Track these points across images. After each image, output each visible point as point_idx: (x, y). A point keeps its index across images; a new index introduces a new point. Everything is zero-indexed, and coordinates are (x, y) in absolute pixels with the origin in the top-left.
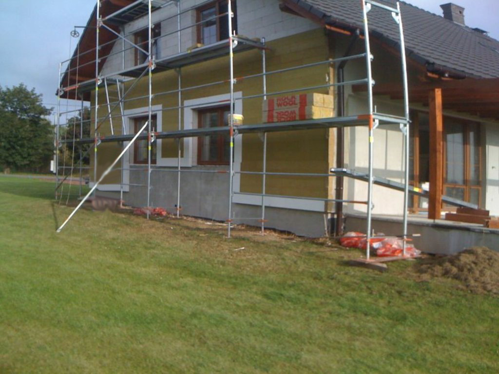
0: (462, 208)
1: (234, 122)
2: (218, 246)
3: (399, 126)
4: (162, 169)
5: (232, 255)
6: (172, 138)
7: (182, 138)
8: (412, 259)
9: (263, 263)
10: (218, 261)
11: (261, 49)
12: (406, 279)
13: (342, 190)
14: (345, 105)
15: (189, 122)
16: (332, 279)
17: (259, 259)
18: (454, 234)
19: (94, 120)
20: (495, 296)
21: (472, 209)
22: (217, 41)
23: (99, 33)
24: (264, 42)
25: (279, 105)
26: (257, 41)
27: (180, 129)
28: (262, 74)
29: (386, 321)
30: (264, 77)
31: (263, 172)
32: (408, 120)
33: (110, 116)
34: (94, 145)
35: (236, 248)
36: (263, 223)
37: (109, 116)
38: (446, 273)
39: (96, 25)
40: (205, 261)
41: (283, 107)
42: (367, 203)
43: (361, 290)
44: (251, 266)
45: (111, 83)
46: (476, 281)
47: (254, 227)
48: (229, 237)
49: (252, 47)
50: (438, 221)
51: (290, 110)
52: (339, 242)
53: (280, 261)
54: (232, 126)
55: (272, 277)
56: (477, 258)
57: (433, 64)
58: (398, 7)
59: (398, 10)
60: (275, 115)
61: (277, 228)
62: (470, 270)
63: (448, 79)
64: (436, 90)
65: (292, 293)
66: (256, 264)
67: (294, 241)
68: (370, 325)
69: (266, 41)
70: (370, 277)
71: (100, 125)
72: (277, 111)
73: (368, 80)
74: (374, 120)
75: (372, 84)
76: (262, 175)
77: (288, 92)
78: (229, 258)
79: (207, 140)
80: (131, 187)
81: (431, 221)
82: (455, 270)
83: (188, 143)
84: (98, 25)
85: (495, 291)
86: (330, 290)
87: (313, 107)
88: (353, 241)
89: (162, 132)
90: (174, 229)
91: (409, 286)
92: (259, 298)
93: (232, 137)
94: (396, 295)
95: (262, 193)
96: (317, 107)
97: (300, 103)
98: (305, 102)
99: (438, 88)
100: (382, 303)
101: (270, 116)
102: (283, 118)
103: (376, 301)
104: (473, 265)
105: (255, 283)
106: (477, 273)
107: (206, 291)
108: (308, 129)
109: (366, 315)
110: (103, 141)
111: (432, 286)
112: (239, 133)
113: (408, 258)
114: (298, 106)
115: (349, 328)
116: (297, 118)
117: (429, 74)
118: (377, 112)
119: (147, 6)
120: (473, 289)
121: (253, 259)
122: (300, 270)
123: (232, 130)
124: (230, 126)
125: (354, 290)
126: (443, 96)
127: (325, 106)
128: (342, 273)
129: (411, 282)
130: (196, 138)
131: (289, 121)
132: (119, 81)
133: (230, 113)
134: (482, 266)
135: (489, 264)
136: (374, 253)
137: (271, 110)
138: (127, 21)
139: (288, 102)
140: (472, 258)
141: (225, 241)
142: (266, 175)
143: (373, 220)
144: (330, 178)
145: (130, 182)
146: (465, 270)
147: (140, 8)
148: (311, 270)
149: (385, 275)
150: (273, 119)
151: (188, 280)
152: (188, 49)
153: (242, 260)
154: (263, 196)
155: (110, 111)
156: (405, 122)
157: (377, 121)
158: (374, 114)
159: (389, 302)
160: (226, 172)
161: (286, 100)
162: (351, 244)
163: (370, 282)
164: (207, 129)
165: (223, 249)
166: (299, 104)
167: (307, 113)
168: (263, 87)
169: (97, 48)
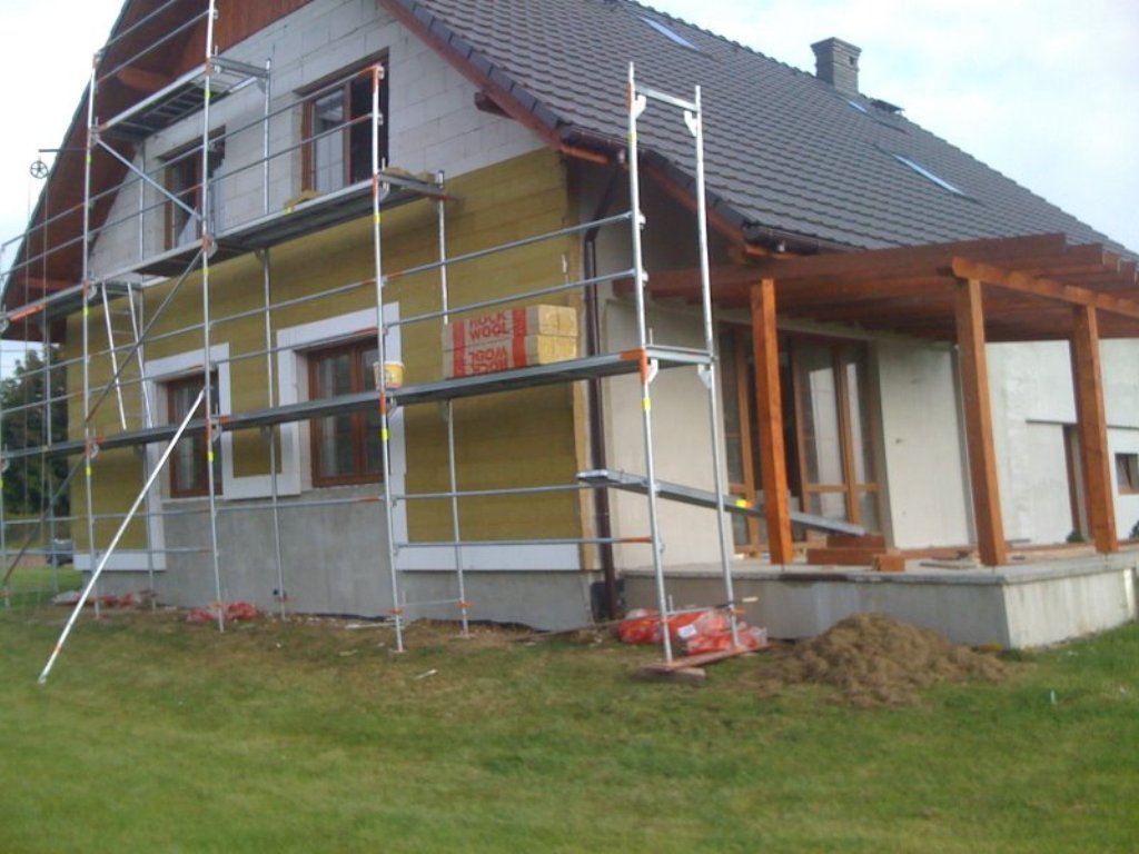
0: (837, 535)
1: (387, 381)
2: (382, 674)
3: (696, 370)
4: (236, 506)
5: (413, 690)
6: (257, 426)
7: (276, 427)
8: (749, 655)
9: (476, 698)
10: (390, 706)
11: (436, 198)
12: (740, 695)
13: (608, 517)
14: (601, 326)
15: (289, 386)
16: (609, 713)
17: (469, 690)
18: (821, 591)
19: (81, 397)
20: (894, 707)
21: (853, 536)
22: (345, 185)
23: (92, 164)
24: (441, 181)
25: (475, 335)
26: (429, 180)
27: (271, 405)
28: (436, 264)
29: (701, 782)
30: (443, 269)
31: (450, 491)
32: (712, 355)
33: (117, 381)
34: (85, 457)
35: (418, 674)
36: (464, 611)
37: (114, 382)
38: (809, 674)
39: (85, 145)
40: (364, 711)
41: (482, 339)
42: (650, 540)
43: (661, 727)
44: (455, 709)
45: (117, 291)
46: (862, 682)
47: (446, 622)
48: (401, 650)
49: (417, 196)
50: (790, 569)
51: (495, 347)
52: (618, 636)
53: (510, 690)
54: (383, 390)
55: (498, 724)
56: (861, 634)
57: (758, 224)
58: (698, 97)
59: (697, 106)
60: (468, 359)
61: (493, 619)
62: (849, 661)
63: (787, 257)
64: (765, 282)
65: (536, 751)
66: (463, 703)
67: (530, 644)
68: (675, 793)
69: (446, 178)
70: (675, 699)
71: (97, 405)
72: (471, 350)
73: (636, 271)
74: (649, 362)
75: (644, 282)
76: (450, 498)
77: (488, 305)
78: (409, 697)
79: (329, 424)
80: (171, 556)
81: (777, 569)
82: (823, 665)
83: (290, 435)
84: (89, 145)
85: (894, 698)
86: (606, 736)
87: (539, 337)
88: (643, 629)
89: (232, 416)
90: (284, 647)
91: (745, 708)
92: (476, 772)
93: (384, 417)
94: (722, 730)
95: (453, 539)
96: (546, 335)
97: (515, 328)
98: (524, 327)
99: (768, 277)
100: (696, 748)
101: (459, 363)
102: (484, 365)
103: (686, 744)
104: (855, 651)
105: (467, 742)
106: (863, 666)
107: (376, 772)
108: (534, 385)
109: (668, 775)
110: (104, 446)
111: (784, 702)
112: (399, 404)
113: (744, 653)
114: (511, 336)
115: (638, 807)
116: (511, 364)
117: (750, 249)
118: (655, 342)
119: (202, 92)
120: (855, 699)
121: (457, 692)
122: (548, 702)
123: (384, 400)
124: (379, 391)
125: (648, 730)
126: (778, 293)
127: (562, 333)
128: (627, 698)
129: (748, 700)
130: (306, 424)
131: (496, 371)
132: (134, 288)
133: (378, 360)
134: (872, 650)
135: (882, 646)
136: (681, 649)
137: (459, 348)
139: (491, 326)
140: (852, 636)
141: (395, 660)
142: (458, 497)
143: (667, 577)
144: (582, 492)
145: (167, 546)
146: (842, 661)
147: (184, 97)
148: (569, 701)
149: (703, 691)
150: (463, 370)
151: (337, 755)
152: (286, 205)
153: (435, 699)
154: (456, 546)
155: (115, 371)
156: (707, 360)
157: (655, 363)
158: (648, 348)
159: (710, 744)
160: (378, 500)
161: (488, 323)
162: (639, 637)
163: (675, 709)
164: (330, 401)
165: (393, 680)
166: (512, 331)
167: (528, 350)
168: (441, 293)
169: (86, 204)
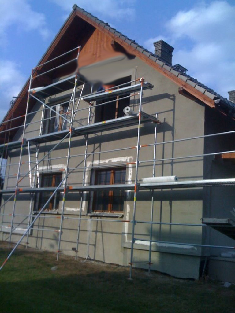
54: (136, 184)
84: (29, 97)
93: (135, 193)
123: (136, 187)
169: (26, 115)
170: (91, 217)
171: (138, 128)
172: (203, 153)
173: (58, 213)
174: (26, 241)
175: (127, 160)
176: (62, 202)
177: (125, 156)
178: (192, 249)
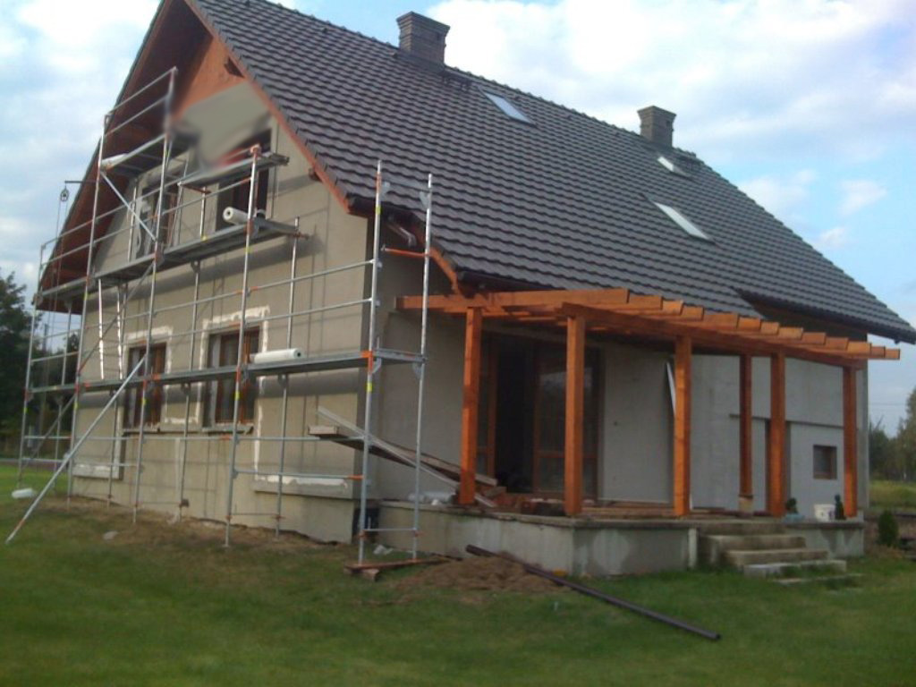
11: (292, 236)
24: (297, 224)
30: (292, 284)
32: (423, 357)
34: (75, 397)
48: (227, 544)
49: (279, 234)
54: (239, 366)
71: (86, 362)
74: (375, 360)
84: (98, 178)
93: (238, 384)
123: (240, 372)
138: (140, 169)
154: (280, 475)
155: (101, 335)
156: (419, 360)
157: (379, 361)
158: (376, 350)
164: (216, 370)
169: (93, 221)
170: (210, 434)
171: (244, 257)
172: (362, 296)
173: (159, 430)
174: (108, 493)
175: (261, 314)
176: (165, 408)
177: (258, 306)
178: (342, 486)
